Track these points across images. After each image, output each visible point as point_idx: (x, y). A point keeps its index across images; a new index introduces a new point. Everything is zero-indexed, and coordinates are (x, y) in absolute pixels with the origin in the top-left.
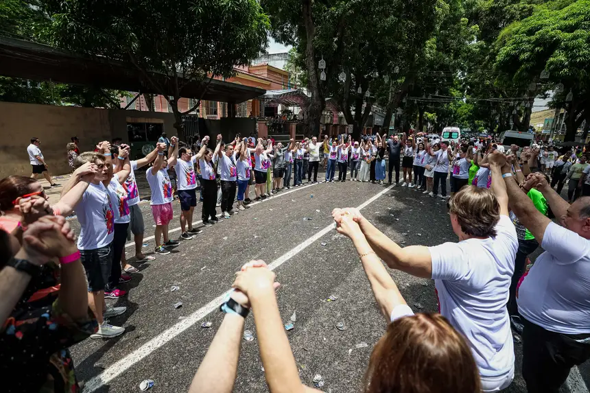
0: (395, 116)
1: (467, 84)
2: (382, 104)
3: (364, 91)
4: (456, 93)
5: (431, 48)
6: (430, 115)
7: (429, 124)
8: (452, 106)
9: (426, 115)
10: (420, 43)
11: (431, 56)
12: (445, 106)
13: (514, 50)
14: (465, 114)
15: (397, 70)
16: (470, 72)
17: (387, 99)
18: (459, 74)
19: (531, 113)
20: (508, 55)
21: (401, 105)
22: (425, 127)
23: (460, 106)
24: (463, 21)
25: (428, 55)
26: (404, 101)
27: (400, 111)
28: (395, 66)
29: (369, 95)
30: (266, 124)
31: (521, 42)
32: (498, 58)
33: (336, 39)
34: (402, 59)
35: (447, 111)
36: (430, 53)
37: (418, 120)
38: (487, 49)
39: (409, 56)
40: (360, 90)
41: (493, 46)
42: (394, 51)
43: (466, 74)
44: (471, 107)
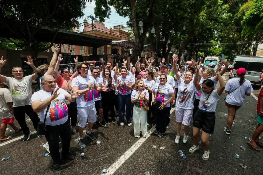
0: (184, 54)
1: (220, 38)
2: (177, 48)
3: (167, 40)
4: (214, 42)
5: (203, 16)
6: (201, 53)
7: (200, 58)
8: (212, 49)
9: (199, 53)
10: (197, 12)
11: (203, 20)
12: (209, 48)
13: (256, 11)
14: (218, 53)
15: (184, 28)
16: (221, 32)
17: (179, 45)
18: (216, 32)
19: (257, 50)
20: (251, 14)
21: (187, 49)
22: (198, 59)
23: (215, 49)
24: (220, 3)
25: (202, 20)
26: (188, 46)
27: (186, 52)
28: (183, 26)
29: (169, 42)
30: (112, 58)
31: (261, 6)
32: (244, 18)
33: (148, 9)
34: (187, 23)
35: (209, 51)
36: (202, 18)
37: (195, 56)
38: (233, 17)
39: (191, 20)
40: (164, 40)
41: (236, 16)
42: (183, 18)
43: (219, 33)
44: (221, 49)
